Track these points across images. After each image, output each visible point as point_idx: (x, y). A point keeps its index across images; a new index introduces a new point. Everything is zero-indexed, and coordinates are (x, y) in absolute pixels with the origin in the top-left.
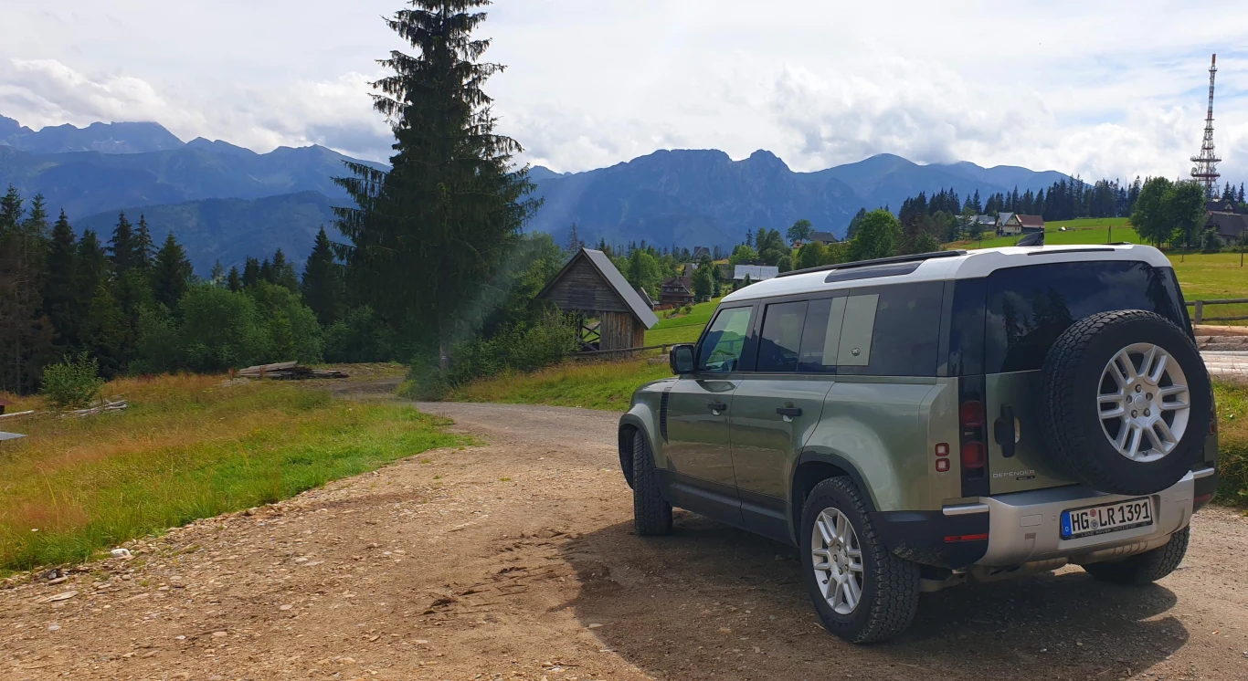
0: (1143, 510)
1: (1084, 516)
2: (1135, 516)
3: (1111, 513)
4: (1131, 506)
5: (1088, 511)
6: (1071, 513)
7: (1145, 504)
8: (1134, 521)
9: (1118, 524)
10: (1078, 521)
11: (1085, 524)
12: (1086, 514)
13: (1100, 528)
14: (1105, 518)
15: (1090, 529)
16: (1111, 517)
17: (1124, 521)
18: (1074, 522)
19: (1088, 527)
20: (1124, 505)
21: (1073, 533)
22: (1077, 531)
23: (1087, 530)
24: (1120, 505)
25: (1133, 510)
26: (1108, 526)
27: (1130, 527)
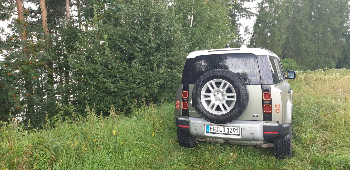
0: (237, 131)
1: (214, 128)
2: (233, 132)
3: (224, 129)
4: (232, 128)
6: (210, 126)
7: (238, 129)
8: (233, 133)
9: (226, 133)
10: (212, 129)
11: (214, 130)
12: (215, 127)
13: (219, 132)
14: (221, 130)
15: (216, 132)
16: (224, 130)
17: (229, 132)
18: (210, 129)
19: (215, 131)
20: (229, 128)
21: (210, 132)
22: (211, 131)
23: (215, 132)
24: (227, 127)
25: (233, 130)
26: (222, 132)
27: (230, 134)
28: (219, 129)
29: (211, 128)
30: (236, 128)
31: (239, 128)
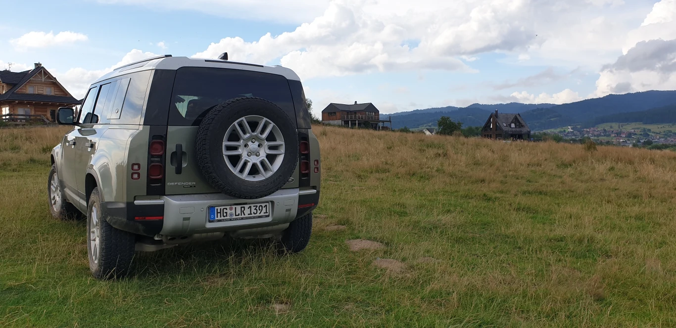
1: (225, 210)
2: (259, 212)
3: (243, 209)
4: (257, 206)
5: (228, 207)
6: (216, 208)
7: (266, 206)
9: (247, 215)
10: (220, 213)
11: (225, 214)
12: (226, 209)
14: (238, 212)
15: (228, 217)
16: (243, 212)
17: (251, 214)
18: (217, 213)
20: (252, 205)
21: (216, 219)
22: (219, 218)
23: (226, 218)
24: (249, 206)
25: (257, 208)
26: (240, 216)
27: (254, 218)
28: (233, 211)
29: (219, 211)
30: (263, 205)
31: (267, 204)
